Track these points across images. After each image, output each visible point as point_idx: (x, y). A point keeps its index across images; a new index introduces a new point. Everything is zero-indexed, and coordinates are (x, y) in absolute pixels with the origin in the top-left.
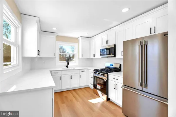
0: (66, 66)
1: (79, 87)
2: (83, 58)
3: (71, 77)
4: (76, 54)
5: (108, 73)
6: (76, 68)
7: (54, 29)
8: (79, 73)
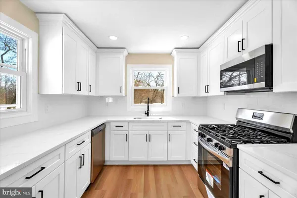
0: (146, 114)
1: (167, 161)
2: (180, 95)
3: (148, 138)
4: (167, 87)
5: (239, 146)
6: (165, 119)
7: (113, 38)
8: (168, 131)
